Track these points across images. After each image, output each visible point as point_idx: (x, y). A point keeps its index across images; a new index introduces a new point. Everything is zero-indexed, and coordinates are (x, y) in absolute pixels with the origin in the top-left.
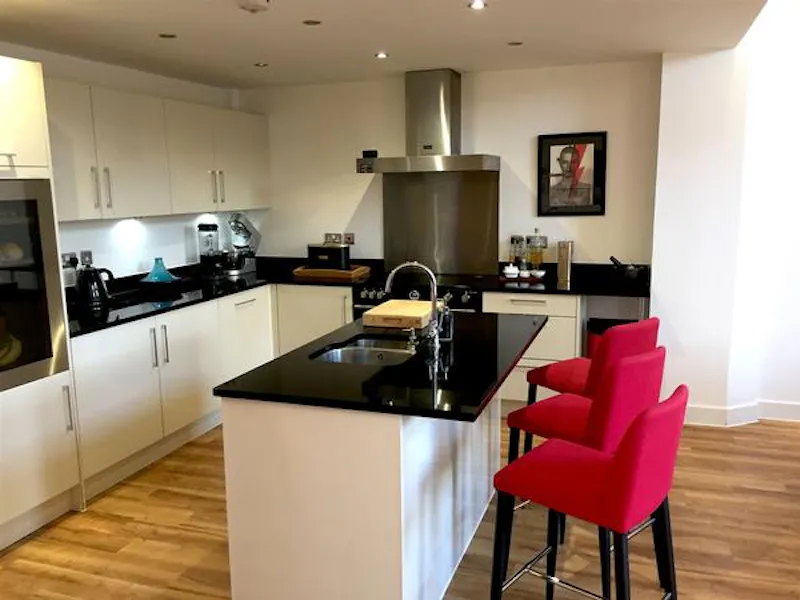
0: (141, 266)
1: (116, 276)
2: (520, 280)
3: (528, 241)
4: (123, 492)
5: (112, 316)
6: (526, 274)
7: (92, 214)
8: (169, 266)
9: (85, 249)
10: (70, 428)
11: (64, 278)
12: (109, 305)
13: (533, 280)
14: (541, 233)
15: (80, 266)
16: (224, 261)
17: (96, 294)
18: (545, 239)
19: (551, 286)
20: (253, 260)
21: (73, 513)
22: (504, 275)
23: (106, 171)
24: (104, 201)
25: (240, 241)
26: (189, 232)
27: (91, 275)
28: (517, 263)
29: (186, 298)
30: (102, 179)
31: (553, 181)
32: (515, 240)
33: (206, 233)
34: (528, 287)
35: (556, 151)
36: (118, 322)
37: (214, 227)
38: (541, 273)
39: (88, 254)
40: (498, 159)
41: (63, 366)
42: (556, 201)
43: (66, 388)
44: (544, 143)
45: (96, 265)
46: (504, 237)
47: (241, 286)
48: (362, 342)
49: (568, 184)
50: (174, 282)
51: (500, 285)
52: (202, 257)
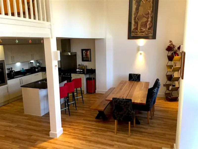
0: (20, 69)
1: (15, 71)
2: (79, 71)
3: (81, 65)
4: (16, 101)
5: (15, 77)
6: (80, 70)
7: (12, 63)
8: (24, 69)
9: (11, 67)
10: (8, 92)
11: (7, 72)
12: (14, 76)
13: (81, 71)
14: (82, 64)
15: (10, 70)
16: (35, 68)
17: (12, 74)
18: (83, 65)
19: (83, 73)
20: (40, 68)
21: (8, 103)
22: (76, 71)
23: (13, 57)
24: (13, 61)
25: (38, 64)
26: (29, 63)
27: (12, 71)
28: (79, 69)
29: (27, 74)
30: (13, 58)
31: (84, 56)
32: (79, 65)
33: (31, 64)
34: (80, 73)
35: (84, 51)
36: (16, 78)
37: (33, 63)
38: (82, 70)
39: (12, 68)
40: (76, 53)
41: (6, 84)
42: (84, 59)
43: (7, 87)
44: (82, 50)
45: (12, 70)
46: (78, 64)
47: (38, 72)
48: (44, 81)
49: (86, 57)
50: (25, 72)
51: (75, 72)
52: (31, 68)
